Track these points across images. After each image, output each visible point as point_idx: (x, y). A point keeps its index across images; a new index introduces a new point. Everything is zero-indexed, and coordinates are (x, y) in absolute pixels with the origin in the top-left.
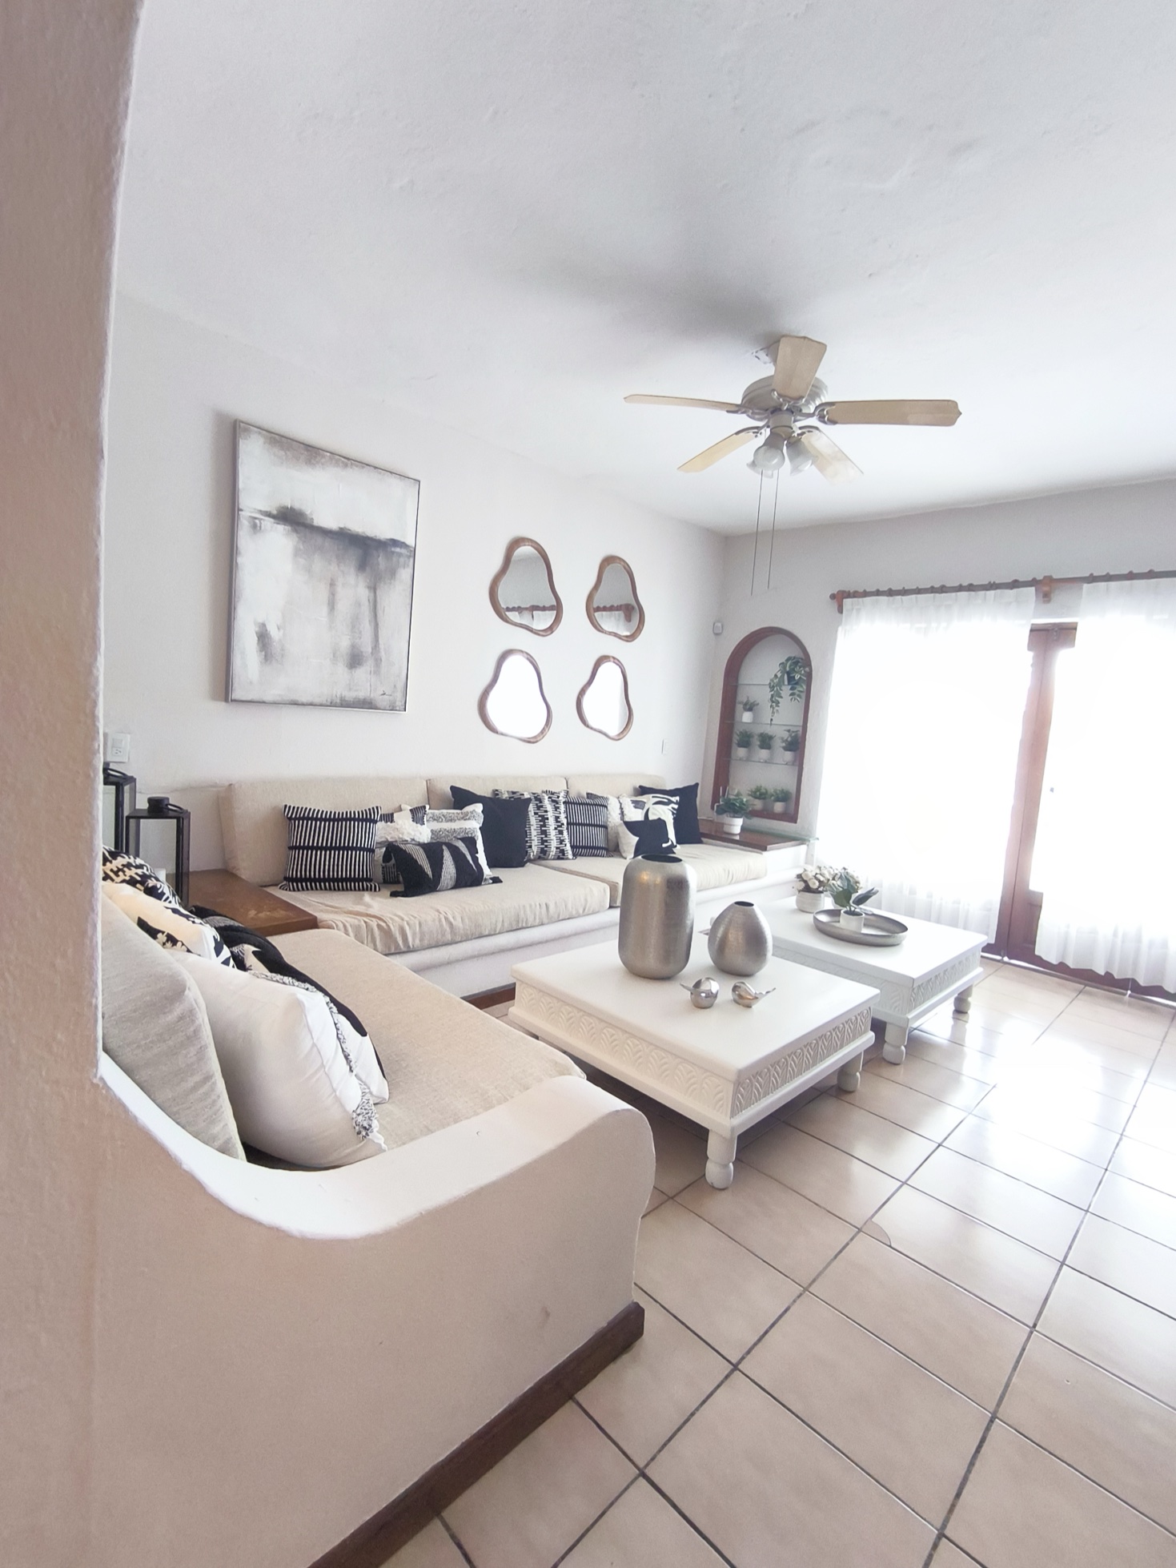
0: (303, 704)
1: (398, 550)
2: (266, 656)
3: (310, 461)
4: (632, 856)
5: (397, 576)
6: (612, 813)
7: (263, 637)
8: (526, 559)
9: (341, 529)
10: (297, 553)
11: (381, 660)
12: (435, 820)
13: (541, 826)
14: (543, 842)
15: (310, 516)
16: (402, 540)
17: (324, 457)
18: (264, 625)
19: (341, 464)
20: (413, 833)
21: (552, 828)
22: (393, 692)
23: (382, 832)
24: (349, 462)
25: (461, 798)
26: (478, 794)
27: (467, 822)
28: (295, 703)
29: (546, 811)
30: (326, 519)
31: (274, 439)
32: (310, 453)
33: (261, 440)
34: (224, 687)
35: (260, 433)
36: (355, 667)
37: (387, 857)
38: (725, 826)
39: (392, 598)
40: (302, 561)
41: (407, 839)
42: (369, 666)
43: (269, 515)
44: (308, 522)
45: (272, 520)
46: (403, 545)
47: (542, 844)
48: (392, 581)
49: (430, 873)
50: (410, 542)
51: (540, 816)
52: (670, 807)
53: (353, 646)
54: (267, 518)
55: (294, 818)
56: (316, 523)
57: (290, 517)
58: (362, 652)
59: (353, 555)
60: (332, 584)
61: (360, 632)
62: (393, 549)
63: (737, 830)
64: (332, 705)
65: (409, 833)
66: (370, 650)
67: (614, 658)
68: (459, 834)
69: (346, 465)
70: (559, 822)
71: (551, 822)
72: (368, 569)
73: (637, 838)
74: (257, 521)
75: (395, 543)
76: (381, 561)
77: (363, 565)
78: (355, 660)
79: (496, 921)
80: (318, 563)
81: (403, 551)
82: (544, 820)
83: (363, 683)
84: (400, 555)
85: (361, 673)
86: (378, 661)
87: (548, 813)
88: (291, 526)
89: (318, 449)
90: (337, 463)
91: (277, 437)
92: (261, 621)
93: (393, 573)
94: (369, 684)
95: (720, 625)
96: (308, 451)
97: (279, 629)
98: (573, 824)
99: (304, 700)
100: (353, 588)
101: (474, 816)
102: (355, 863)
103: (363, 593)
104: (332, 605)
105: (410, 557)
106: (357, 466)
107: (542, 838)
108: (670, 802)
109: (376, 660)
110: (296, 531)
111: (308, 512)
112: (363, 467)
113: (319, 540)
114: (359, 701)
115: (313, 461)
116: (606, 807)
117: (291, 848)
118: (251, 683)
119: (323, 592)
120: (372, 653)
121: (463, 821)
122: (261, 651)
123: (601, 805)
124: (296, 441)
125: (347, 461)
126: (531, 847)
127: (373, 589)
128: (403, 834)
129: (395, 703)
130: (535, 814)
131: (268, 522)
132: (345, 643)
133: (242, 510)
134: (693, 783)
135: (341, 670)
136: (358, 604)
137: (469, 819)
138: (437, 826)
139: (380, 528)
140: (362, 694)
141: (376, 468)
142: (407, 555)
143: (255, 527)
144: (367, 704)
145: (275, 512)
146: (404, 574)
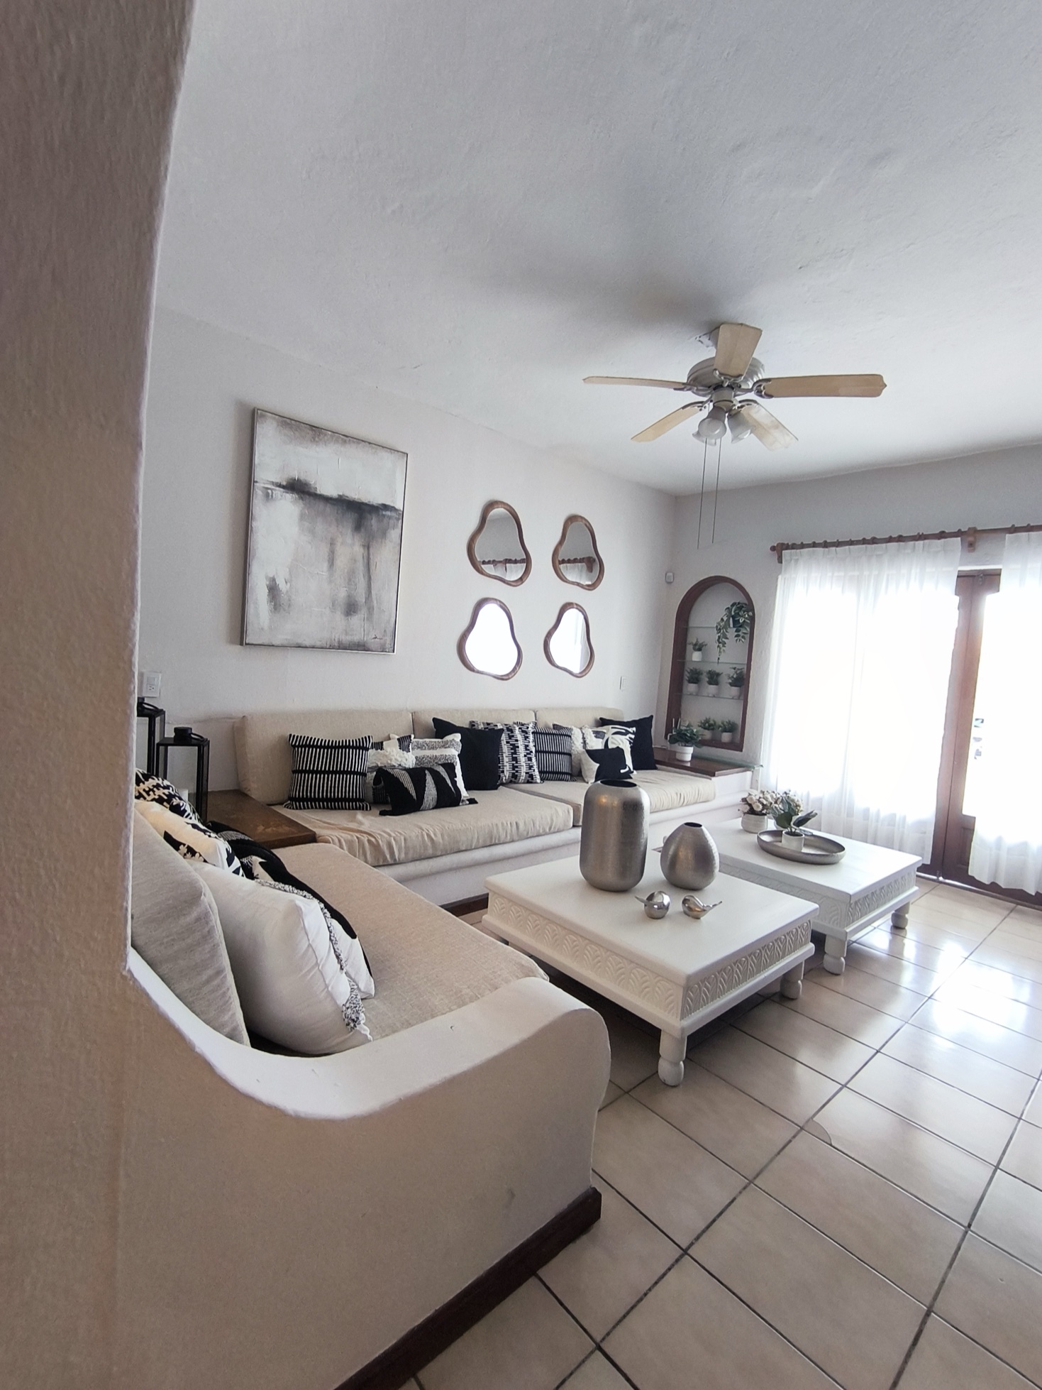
0: (306, 647)
1: (388, 513)
2: (275, 605)
3: (314, 438)
4: (593, 780)
5: (388, 535)
6: (575, 742)
7: (273, 589)
8: (500, 519)
9: (339, 496)
10: (302, 517)
11: (373, 609)
12: (419, 748)
13: (512, 754)
14: (514, 767)
15: (313, 486)
16: (392, 505)
17: (326, 435)
18: (273, 580)
19: (340, 442)
20: (400, 759)
21: (522, 755)
22: (384, 636)
23: (373, 758)
24: (348, 439)
25: (442, 729)
26: (457, 725)
27: (447, 749)
28: (299, 646)
29: (517, 741)
30: (328, 488)
31: (285, 422)
32: (315, 432)
33: (275, 424)
34: (239, 633)
35: (274, 418)
36: (351, 615)
37: (377, 781)
38: (677, 754)
39: (383, 554)
40: (307, 524)
41: (395, 764)
42: (363, 613)
43: (280, 486)
44: (312, 491)
45: (282, 490)
46: (393, 509)
47: (513, 769)
48: (383, 540)
49: (414, 794)
50: (399, 506)
51: (511, 745)
52: (627, 737)
53: (349, 596)
54: (277, 488)
55: (297, 747)
56: (318, 492)
57: (298, 488)
58: (356, 601)
59: (351, 518)
60: (332, 543)
61: (356, 585)
62: (384, 513)
63: (688, 758)
64: (331, 647)
65: (396, 760)
66: (364, 600)
67: (577, 604)
68: (440, 760)
69: (345, 441)
70: (528, 750)
71: (521, 750)
72: (363, 530)
73: (598, 765)
74: (270, 491)
75: (386, 507)
76: (374, 522)
77: (358, 527)
78: (351, 609)
79: (472, 838)
80: (320, 527)
81: (393, 514)
82: (514, 748)
83: (357, 628)
84: (390, 518)
85: (356, 620)
86: (370, 610)
87: (519, 742)
88: (298, 493)
89: (322, 429)
90: (337, 441)
91: (288, 421)
92: (272, 576)
93: (384, 534)
94: (362, 629)
95: (671, 574)
96: (312, 430)
97: (286, 582)
98: (541, 752)
99: (307, 643)
100: (350, 547)
101: (453, 745)
102: (351, 785)
103: (358, 550)
104: (332, 562)
105: (398, 519)
106: (354, 442)
107: (513, 764)
108: (627, 733)
109: (369, 609)
110: (302, 498)
111: (312, 483)
112: (359, 443)
113: (321, 505)
114: (354, 644)
115: (317, 439)
116: (570, 737)
117: (294, 772)
118: (262, 629)
119: (325, 549)
120: (365, 602)
121: (443, 749)
122: (271, 602)
123: (566, 735)
124: (304, 423)
125: (346, 439)
126: (503, 772)
127: (367, 547)
128: (391, 760)
129: (385, 644)
130: (507, 742)
131: (279, 492)
132: (342, 594)
133: (257, 482)
134: (647, 716)
135: (339, 617)
136: (354, 561)
137: (449, 747)
138: (421, 753)
139: (374, 497)
140: (356, 638)
141: (370, 443)
142: (396, 518)
143: (268, 496)
144: (361, 647)
145: (284, 483)
146: (393, 534)
